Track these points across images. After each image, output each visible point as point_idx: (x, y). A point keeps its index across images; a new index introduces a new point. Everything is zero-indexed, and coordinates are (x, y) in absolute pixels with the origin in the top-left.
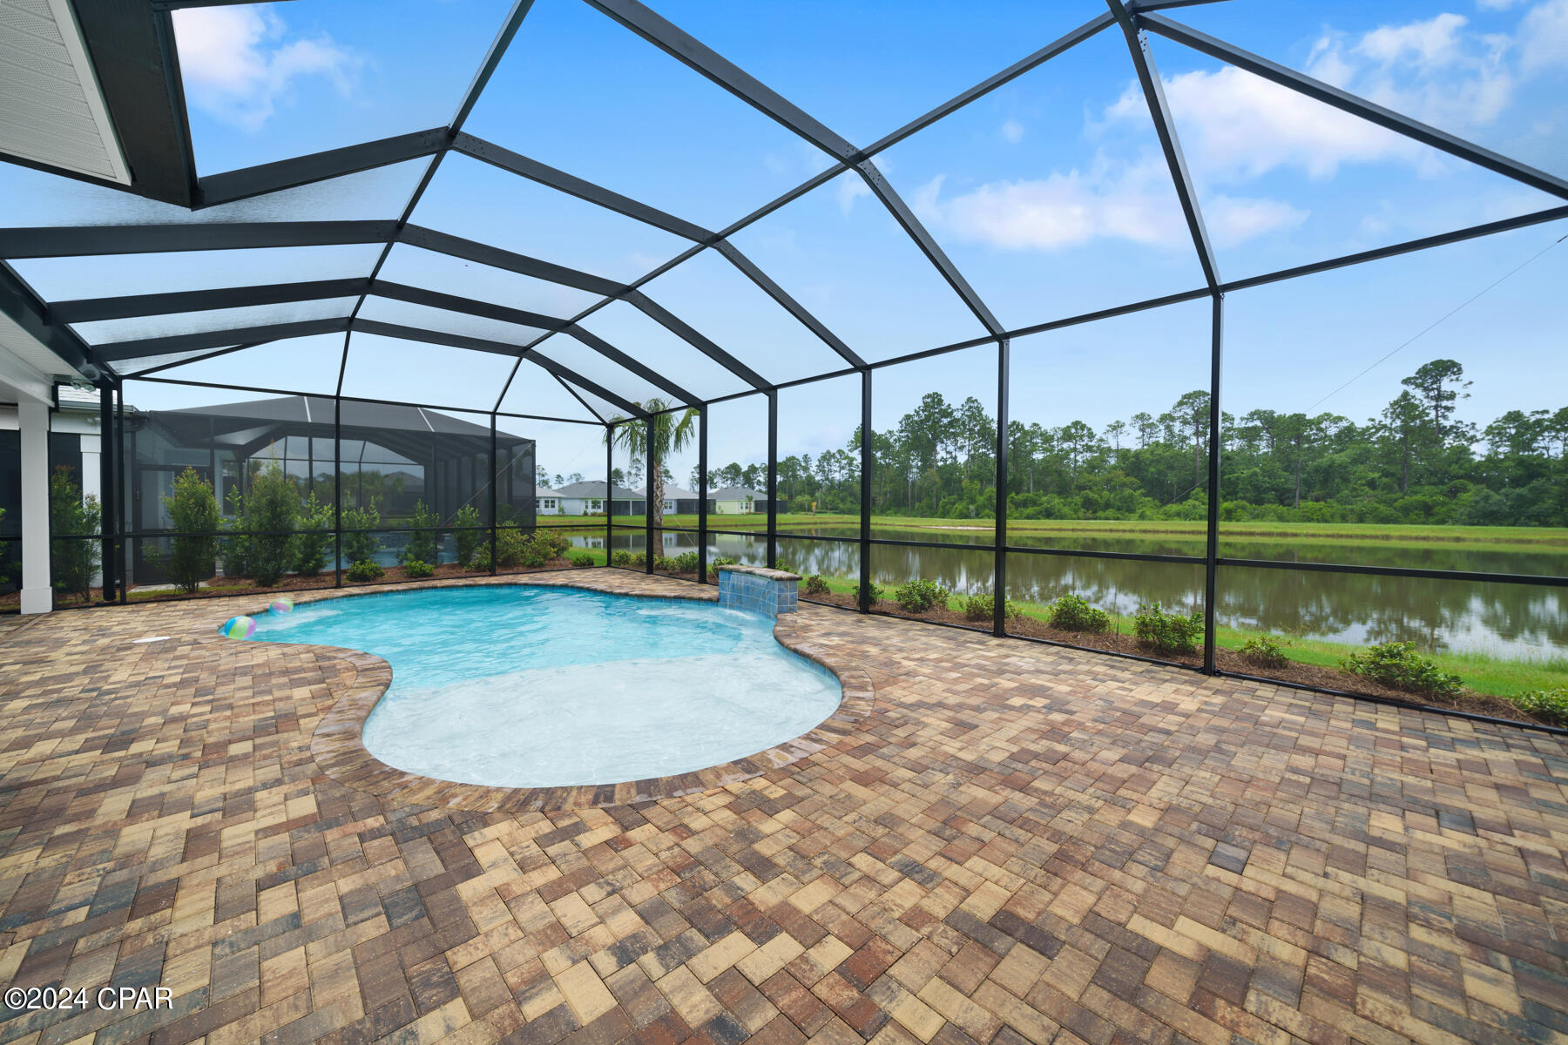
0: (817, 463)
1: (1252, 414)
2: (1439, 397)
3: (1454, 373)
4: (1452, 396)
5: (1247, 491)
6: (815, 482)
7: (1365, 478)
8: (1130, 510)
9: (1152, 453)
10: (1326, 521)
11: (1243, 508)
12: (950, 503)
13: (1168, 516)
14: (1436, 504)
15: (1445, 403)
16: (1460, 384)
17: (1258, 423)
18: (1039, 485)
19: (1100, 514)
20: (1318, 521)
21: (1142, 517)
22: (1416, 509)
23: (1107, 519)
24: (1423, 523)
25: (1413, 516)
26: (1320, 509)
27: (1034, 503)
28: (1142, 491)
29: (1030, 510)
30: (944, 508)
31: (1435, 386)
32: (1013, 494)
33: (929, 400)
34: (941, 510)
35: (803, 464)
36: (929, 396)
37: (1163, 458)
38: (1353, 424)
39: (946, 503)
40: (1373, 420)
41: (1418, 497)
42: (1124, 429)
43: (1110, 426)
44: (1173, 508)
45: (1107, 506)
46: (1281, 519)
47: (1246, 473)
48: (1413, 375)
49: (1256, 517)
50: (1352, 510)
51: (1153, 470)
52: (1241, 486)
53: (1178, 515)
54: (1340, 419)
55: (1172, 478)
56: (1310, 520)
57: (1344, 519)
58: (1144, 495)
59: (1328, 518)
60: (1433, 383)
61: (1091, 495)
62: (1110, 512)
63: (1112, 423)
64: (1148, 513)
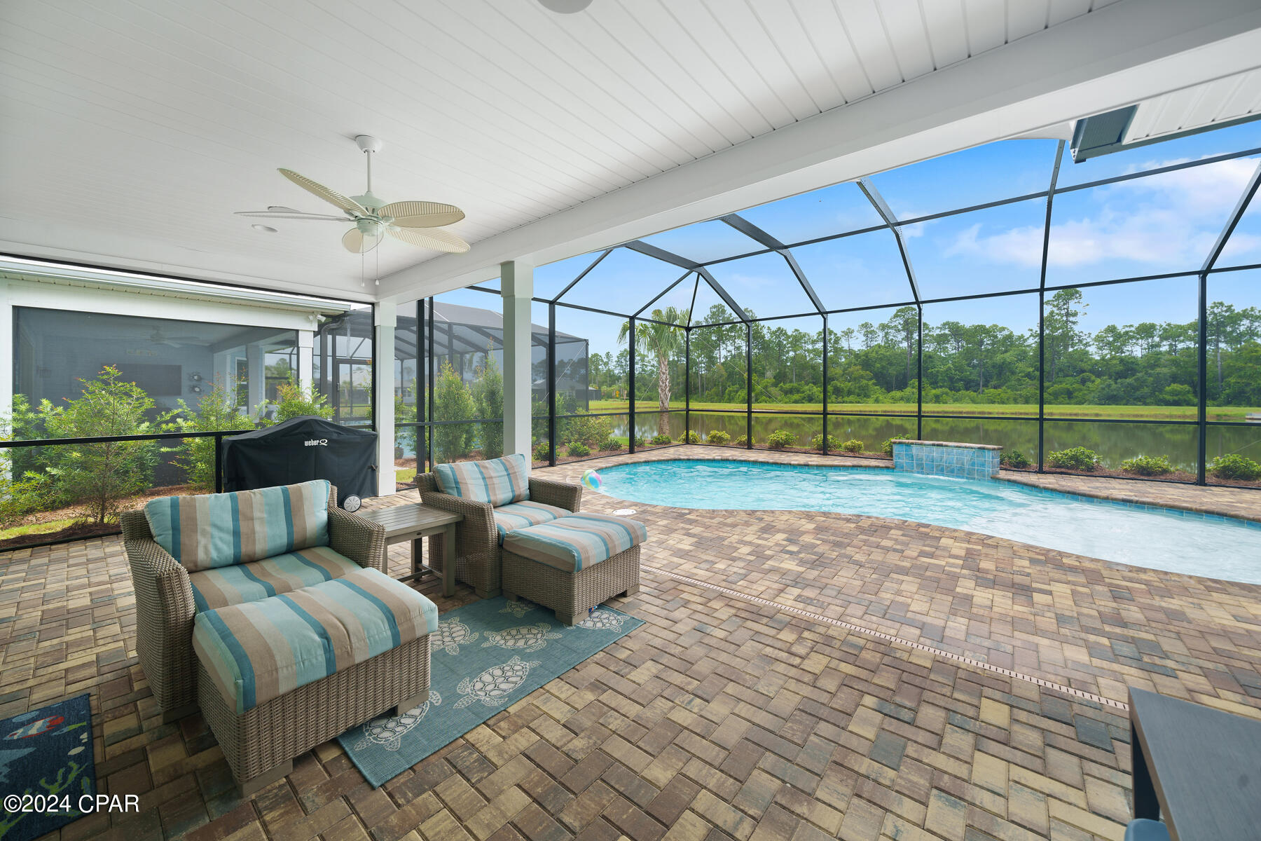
0: (616, 359)
1: (944, 325)
2: (1068, 314)
3: (1076, 298)
4: (1075, 314)
5: (945, 381)
6: (614, 375)
7: (1024, 372)
8: (867, 396)
9: (877, 352)
10: (1003, 403)
11: (947, 394)
12: (734, 391)
13: (895, 400)
14: (1075, 390)
15: (1071, 319)
16: (1081, 305)
17: (947, 332)
18: (800, 377)
19: (846, 399)
20: (999, 403)
21: (877, 401)
22: (1062, 393)
23: (851, 402)
24: (1068, 404)
25: (1061, 399)
26: (999, 394)
27: (798, 391)
28: (874, 381)
29: (796, 397)
30: (729, 395)
31: (1065, 307)
32: (782, 384)
33: (715, 310)
34: (727, 397)
35: (605, 360)
36: (715, 307)
37: (885, 356)
38: (1012, 332)
39: (730, 391)
40: (1031, 330)
41: (1064, 386)
42: (853, 335)
43: (843, 332)
44: (897, 394)
45: (850, 393)
46: (974, 402)
47: (943, 369)
48: (1052, 299)
49: (956, 400)
50: (1020, 395)
51: (879, 365)
52: (940, 378)
53: (902, 399)
54: (1003, 329)
55: (892, 371)
56: (993, 402)
57: (1016, 401)
58: (875, 384)
59: (1006, 401)
60: (1064, 304)
61: (839, 384)
62: (851, 398)
63: (845, 329)
64: (881, 398)
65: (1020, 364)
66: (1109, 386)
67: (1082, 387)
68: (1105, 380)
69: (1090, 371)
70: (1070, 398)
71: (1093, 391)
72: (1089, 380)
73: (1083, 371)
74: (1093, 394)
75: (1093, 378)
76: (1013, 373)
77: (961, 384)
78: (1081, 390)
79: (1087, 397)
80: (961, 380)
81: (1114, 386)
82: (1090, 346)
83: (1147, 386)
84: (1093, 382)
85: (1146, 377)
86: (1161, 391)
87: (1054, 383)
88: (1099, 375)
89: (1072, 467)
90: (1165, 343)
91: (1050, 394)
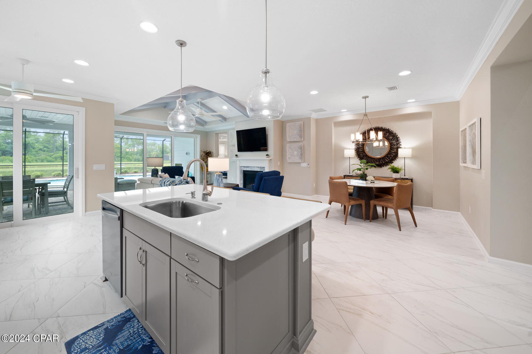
65: (36, 144)
76: (34, 148)
87: (55, 153)
89: (125, 173)
91: (53, 158)
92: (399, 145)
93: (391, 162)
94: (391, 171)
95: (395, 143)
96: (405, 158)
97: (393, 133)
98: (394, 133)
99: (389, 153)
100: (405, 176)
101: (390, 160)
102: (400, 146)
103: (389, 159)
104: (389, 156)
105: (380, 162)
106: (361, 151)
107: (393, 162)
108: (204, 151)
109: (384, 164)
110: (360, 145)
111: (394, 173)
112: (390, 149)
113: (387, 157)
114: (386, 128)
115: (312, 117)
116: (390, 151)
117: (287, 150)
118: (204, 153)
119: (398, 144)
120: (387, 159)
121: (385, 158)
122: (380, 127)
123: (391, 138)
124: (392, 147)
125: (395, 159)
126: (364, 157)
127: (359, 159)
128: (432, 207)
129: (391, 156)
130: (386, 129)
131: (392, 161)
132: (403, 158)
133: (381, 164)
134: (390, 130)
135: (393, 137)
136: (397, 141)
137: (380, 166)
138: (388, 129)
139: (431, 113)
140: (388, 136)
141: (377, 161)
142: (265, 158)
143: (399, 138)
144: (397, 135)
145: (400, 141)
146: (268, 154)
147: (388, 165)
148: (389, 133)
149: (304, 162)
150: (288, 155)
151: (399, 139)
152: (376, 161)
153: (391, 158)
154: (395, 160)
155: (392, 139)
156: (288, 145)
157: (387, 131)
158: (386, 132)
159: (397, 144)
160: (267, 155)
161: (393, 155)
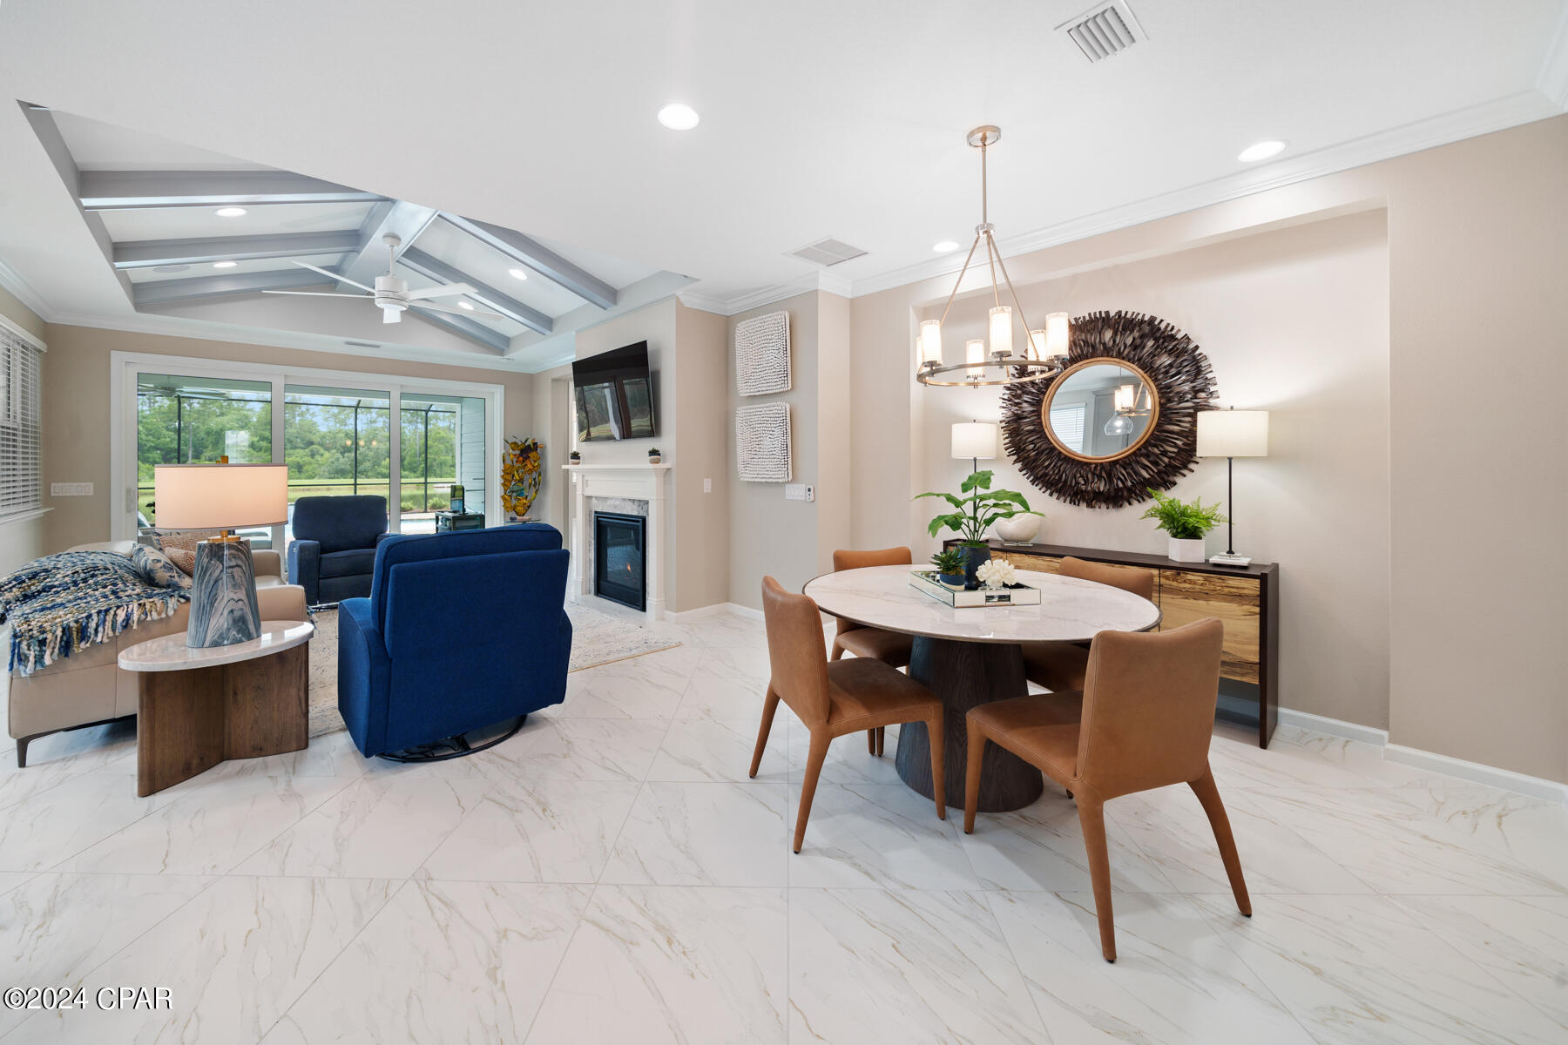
66: (338, 459)
67: (312, 460)
68: (333, 454)
69: (319, 444)
70: (300, 472)
71: (323, 464)
72: (318, 453)
73: (312, 443)
74: (323, 468)
75: (322, 451)
77: (157, 455)
78: (310, 463)
79: (316, 472)
80: (158, 449)
81: (342, 460)
82: (316, 416)
83: (369, 461)
84: (322, 455)
85: (367, 452)
86: (379, 465)
88: (328, 449)
90: (380, 419)
92: (1203, 395)
93: (1164, 480)
94: (1160, 527)
95: (1187, 387)
96: (1230, 459)
97: (1173, 337)
98: (1179, 336)
99: (1158, 436)
100: (1230, 552)
101: (1159, 472)
102: (1212, 402)
103: (1156, 464)
104: (1156, 451)
105: (1111, 482)
106: (1030, 432)
107: (1175, 484)
108: (515, 443)
109: (1129, 490)
110: (1025, 405)
111: (1175, 536)
112: (1162, 414)
113: (1147, 456)
114: (1140, 317)
115: (820, 288)
116: (1158, 425)
117: (738, 431)
118: (513, 449)
119: (1202, 390)
120: (1145, 467)
121: (1138, 462)
122: (1112, 314)
123: (1165, 360)
124: (1169, 409)
125: (1186, 467)
126: (1043, 457)
127: (1019, 465)
128: (1386, 726)
129: (1164, 453)
130: (1142, 321)
131: (1171, 479)
132: (1223, 458)
133: (1118, 489)
134: (1163, 326)
135: (1178, 357)
136: (1196, 378)
137: (1115, 499)
138: (1153, 319)
139: (1383, 211)
140: (1153, 355)
141: (1100, 477)
142: (646, 463)
143: (1206, 358)
144: (1197, 347)
145: (1209, 376)
146: (656, 448)
147: (1151, 497)
148: (1156, 340)
149: (794, 480)
150: (741, 454)
151: (1203, 364)
152: (1093, 474)
153: (1166, 460)
154: (1185, 472)
155: (1171, 365)
156: (741, 412)
157: (1147, 329)
158: (1142, 337)
159: (1196, 391)
160: (654, 452)
161: (1176, 445)
